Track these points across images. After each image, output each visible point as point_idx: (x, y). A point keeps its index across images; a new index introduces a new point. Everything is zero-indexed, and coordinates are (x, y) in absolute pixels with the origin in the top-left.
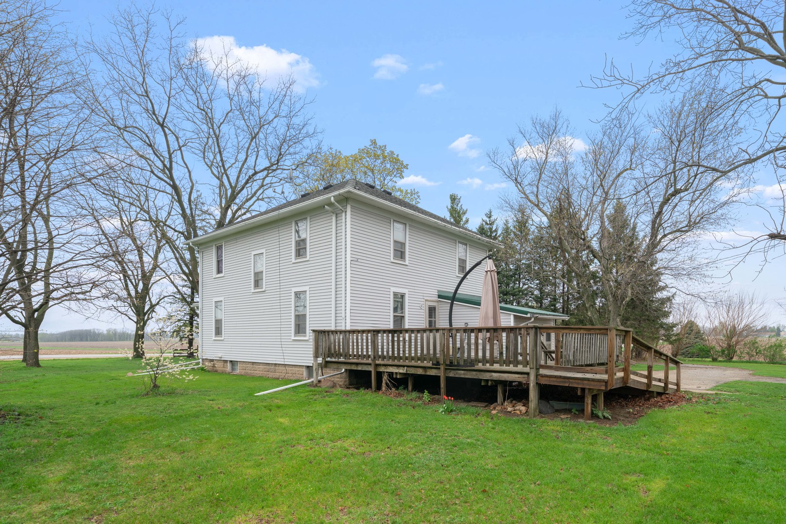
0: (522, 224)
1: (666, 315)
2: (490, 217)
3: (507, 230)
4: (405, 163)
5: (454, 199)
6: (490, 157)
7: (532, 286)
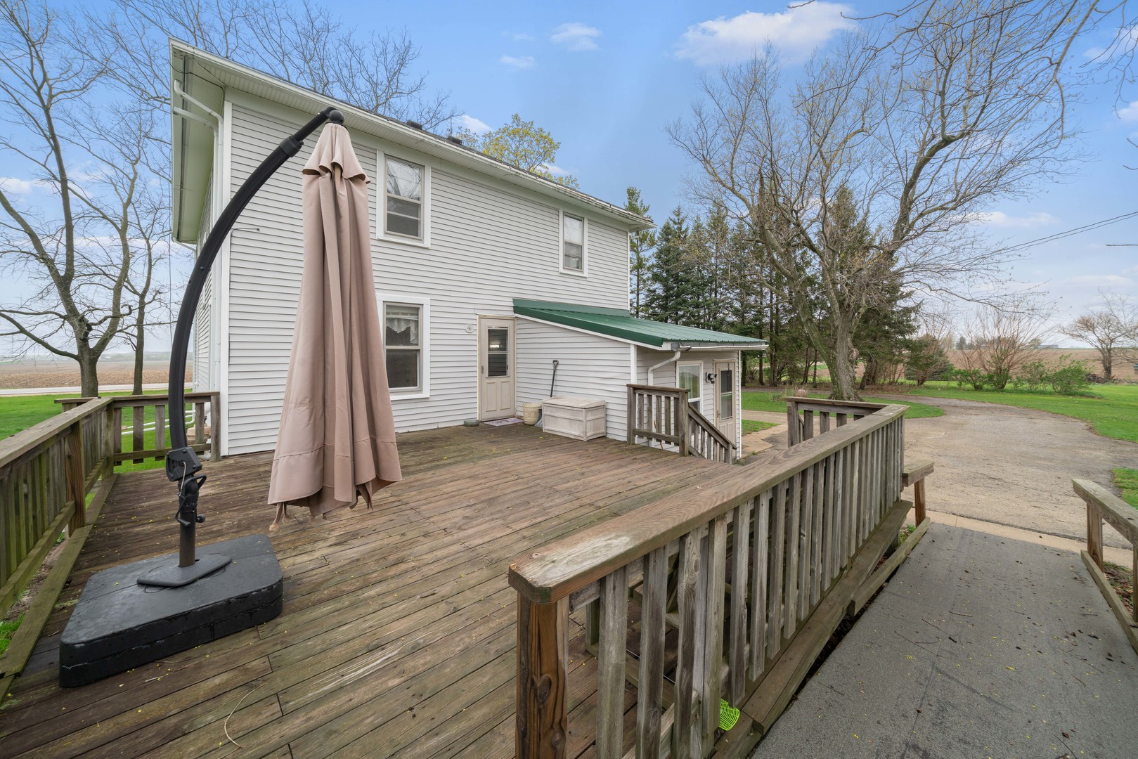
0: (718, 222)
1: (912, 330)
2: (678, 215)
3: (698, 227)
4: (555, 142)
5: (632, 194)
6: (670, 132)
7: (732, 296)
